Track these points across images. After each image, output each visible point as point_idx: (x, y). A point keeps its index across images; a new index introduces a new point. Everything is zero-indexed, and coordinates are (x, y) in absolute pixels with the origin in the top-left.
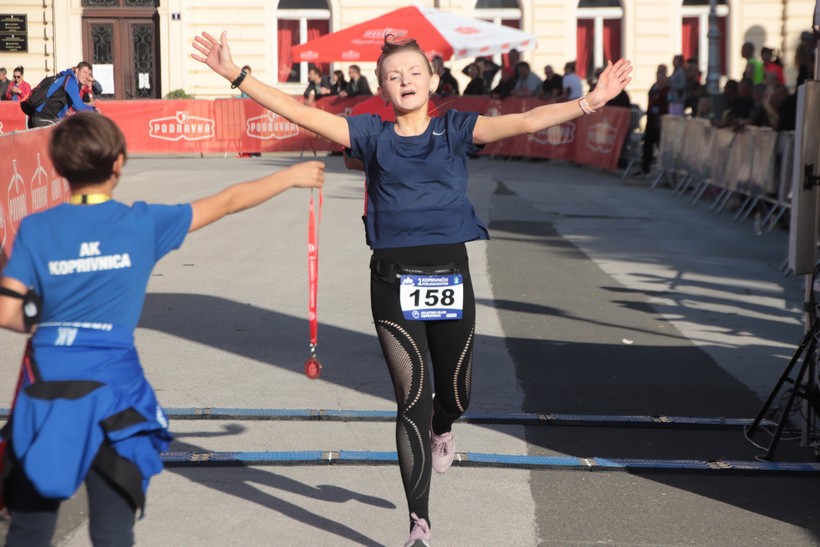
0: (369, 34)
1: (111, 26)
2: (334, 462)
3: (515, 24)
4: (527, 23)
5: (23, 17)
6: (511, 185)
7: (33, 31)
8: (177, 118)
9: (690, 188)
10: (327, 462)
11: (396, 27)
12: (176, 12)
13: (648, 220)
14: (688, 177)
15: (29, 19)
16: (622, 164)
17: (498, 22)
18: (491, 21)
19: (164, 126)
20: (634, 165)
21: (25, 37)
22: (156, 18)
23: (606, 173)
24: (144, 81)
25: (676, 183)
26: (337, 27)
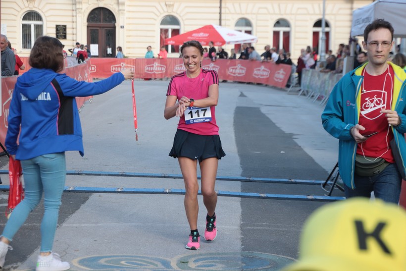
0: (194, 35)
1: (98, 30)
2: (169, 193)
3: (249, 32)
4: (254, 32)
5: (65, 26)
6: (245, 93)
7: (68, 31)
8: (121, 65)
9: (313, 96)
10: (166, 193)
11: (205, 32)
12: (122, 25)
13: (296, 107)
14: (312, 92)
15: (67, 27)
16: (288, 86)
17: (243, 31)
18: (240, 31)
19: (116, 68)
20: (292, 87)
21: (65, 34)
22: (115, 27)
23: (281, 89)
24: (109, 51)
25: (308, 94)
26: (182, 32)
